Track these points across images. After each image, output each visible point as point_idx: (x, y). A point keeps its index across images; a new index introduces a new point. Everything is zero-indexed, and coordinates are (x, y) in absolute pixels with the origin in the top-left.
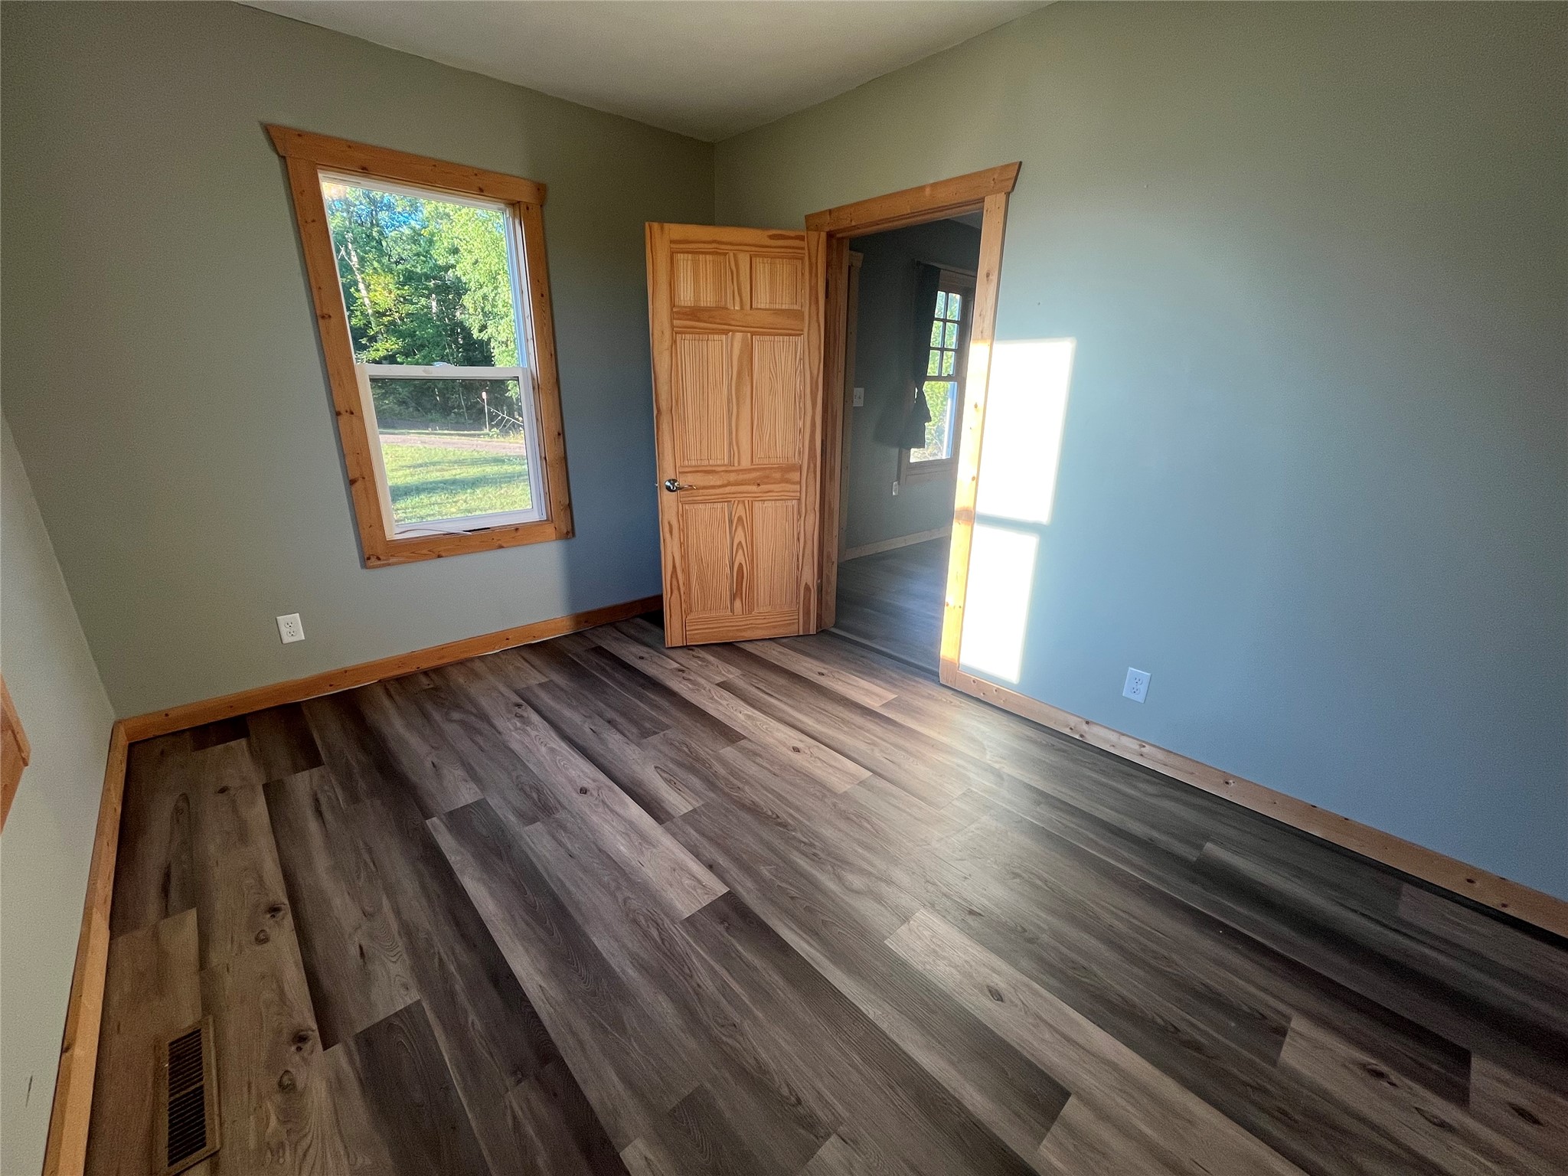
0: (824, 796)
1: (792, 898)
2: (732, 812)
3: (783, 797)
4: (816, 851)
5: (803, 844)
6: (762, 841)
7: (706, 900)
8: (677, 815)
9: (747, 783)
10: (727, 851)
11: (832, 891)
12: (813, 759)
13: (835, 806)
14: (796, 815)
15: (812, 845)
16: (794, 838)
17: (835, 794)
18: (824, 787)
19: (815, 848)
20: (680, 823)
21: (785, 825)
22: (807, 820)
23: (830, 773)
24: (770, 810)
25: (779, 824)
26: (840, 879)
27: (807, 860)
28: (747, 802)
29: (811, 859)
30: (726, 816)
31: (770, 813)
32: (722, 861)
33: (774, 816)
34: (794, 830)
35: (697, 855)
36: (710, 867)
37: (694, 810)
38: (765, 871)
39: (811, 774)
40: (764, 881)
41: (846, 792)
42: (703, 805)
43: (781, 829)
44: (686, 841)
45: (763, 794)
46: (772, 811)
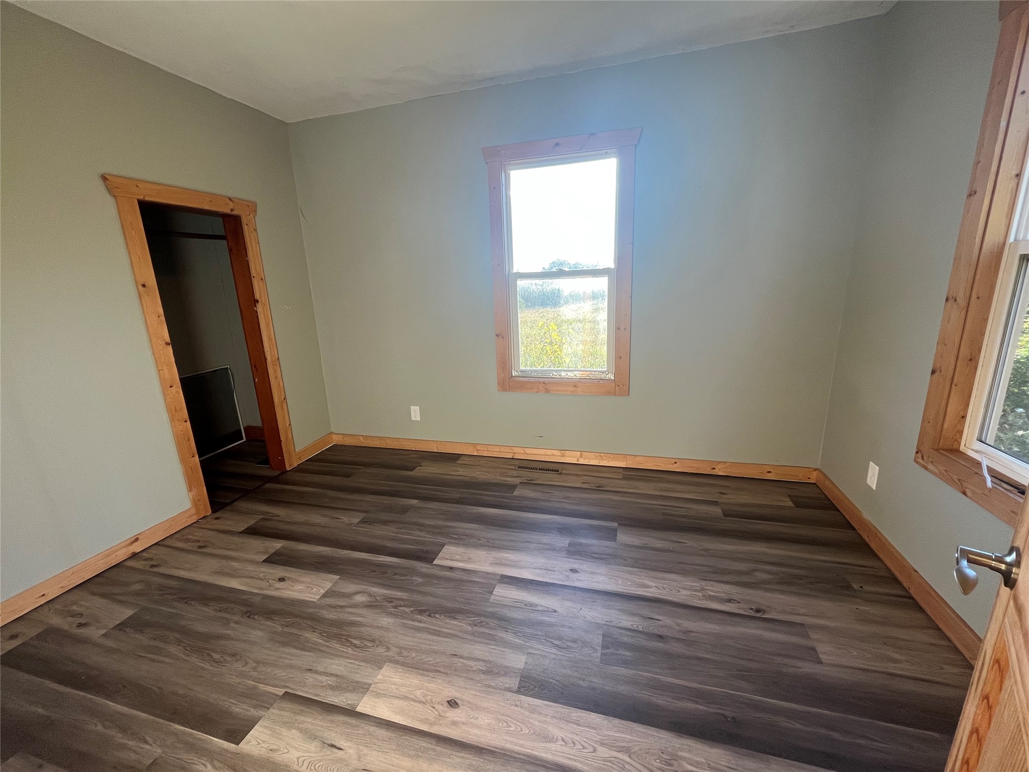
0: (400, 654)
1: (396, 574)
2: (465, 604)
3: (434, 634)
4: (392, 604)
5: (402, 605)
6: (431, 595)
7: (441, 555)
8: (498, 585)
9: (473, 634)
10: (448, 580)
11: (374, 587)
12: (429, 698)
13: (388, 648)
14: (416, 624)
15: (396, 607)
16: (409, 607)
17: (391, 662)
18: (403, 664)
19: (392, 606)
20: (493, 582)
21: (421, 612)
22: (407, 624)
23: (403, 685)
24: (439, 619)
25: (425, 611)
26: (370, 595)
27: (395, 597)
28: (459, 616)
29: (392, 598)
30: (467, 599)
31: (437, 616)
32: (448, 574)
33: (432, 615)
34: (412, 612)
35: (464, 570)
36: (451, 568)
37: (491, 593)
38: (420, 580)
39: (421, 675)
40: (417, 575)
41: (381, 668)
42: (489, 599)
43: (422, 608)
44: (477, 574)
45: (453, 630)
46: (437, 618)
